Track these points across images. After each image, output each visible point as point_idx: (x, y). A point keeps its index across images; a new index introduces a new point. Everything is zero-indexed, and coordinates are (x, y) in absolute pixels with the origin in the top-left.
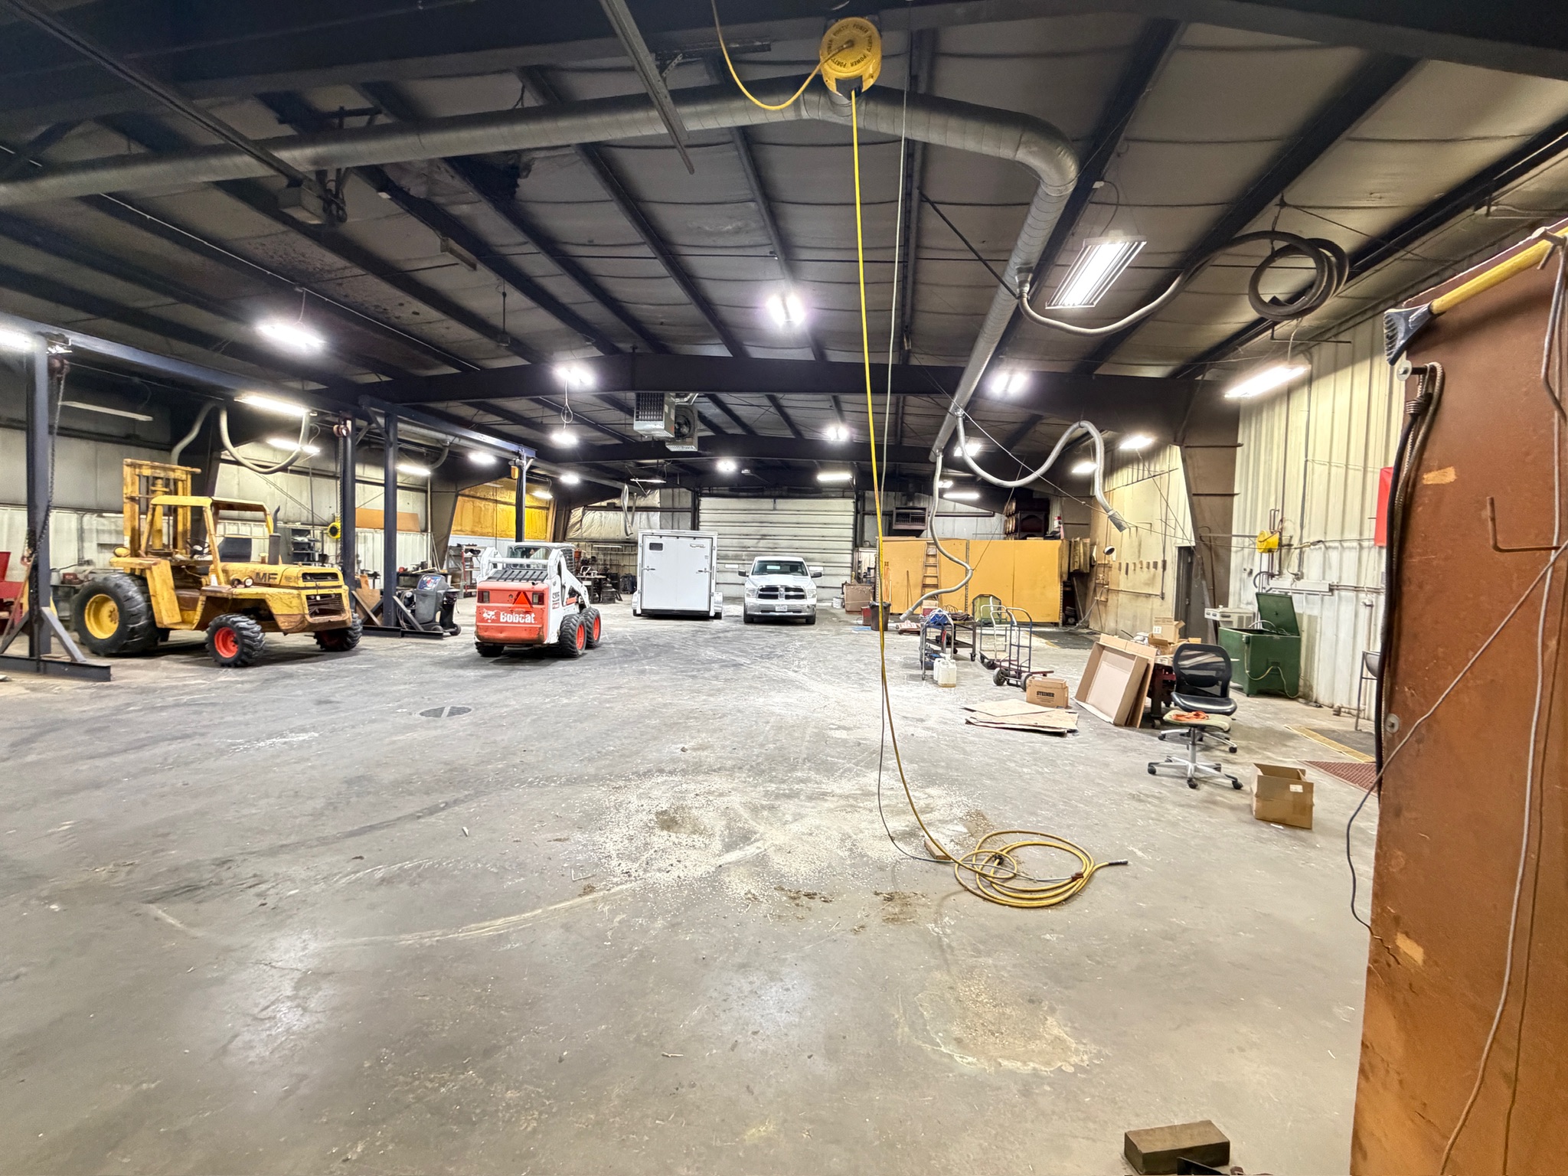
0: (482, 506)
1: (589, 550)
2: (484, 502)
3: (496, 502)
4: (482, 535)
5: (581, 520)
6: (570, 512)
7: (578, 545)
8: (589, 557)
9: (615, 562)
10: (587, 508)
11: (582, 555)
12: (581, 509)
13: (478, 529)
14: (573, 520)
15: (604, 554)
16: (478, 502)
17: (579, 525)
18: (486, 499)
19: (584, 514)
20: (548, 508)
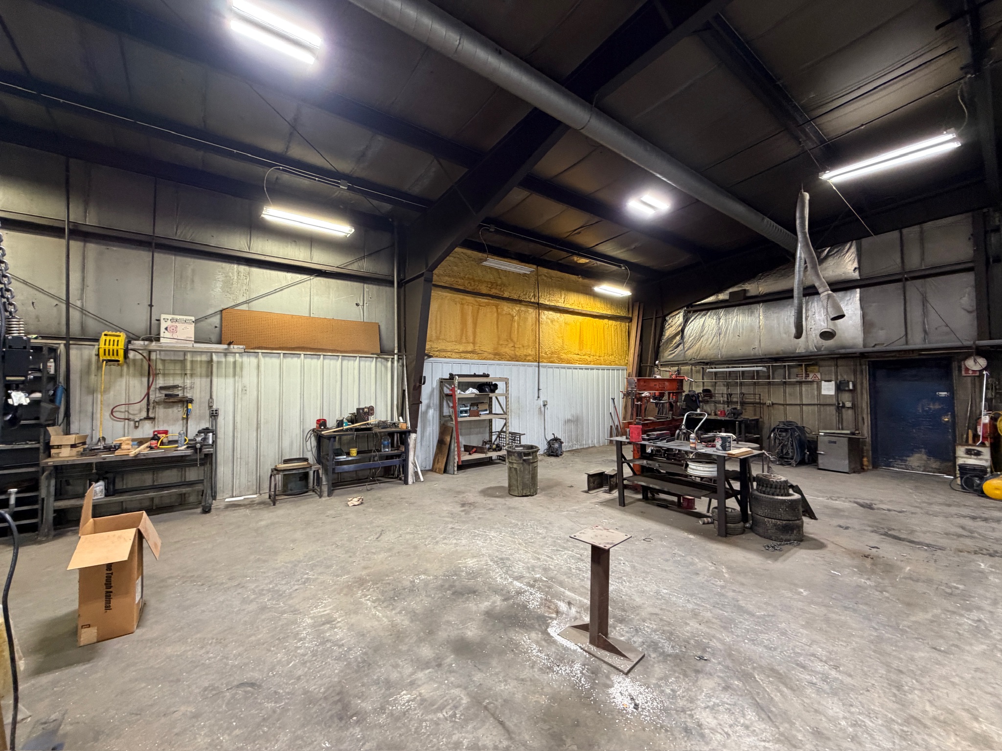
0: (514, 312)
1: (699, 378)
2: (517, 308)
3: (540, 306)
4: (515, 358)
5: (683, 331)
6: (664, 321)
7: (679, 371)
8: (699, 390)
9: (750, 399)
10: (693, 309)
11: (686, 389)
12: (681, 315)
13: (507, 350)
14: (669, 332)
15: (728, 385)
16: (506, 307)
17: (678, 338)
18: (519, 301)
19: (686, 321)
20: (630, 320)
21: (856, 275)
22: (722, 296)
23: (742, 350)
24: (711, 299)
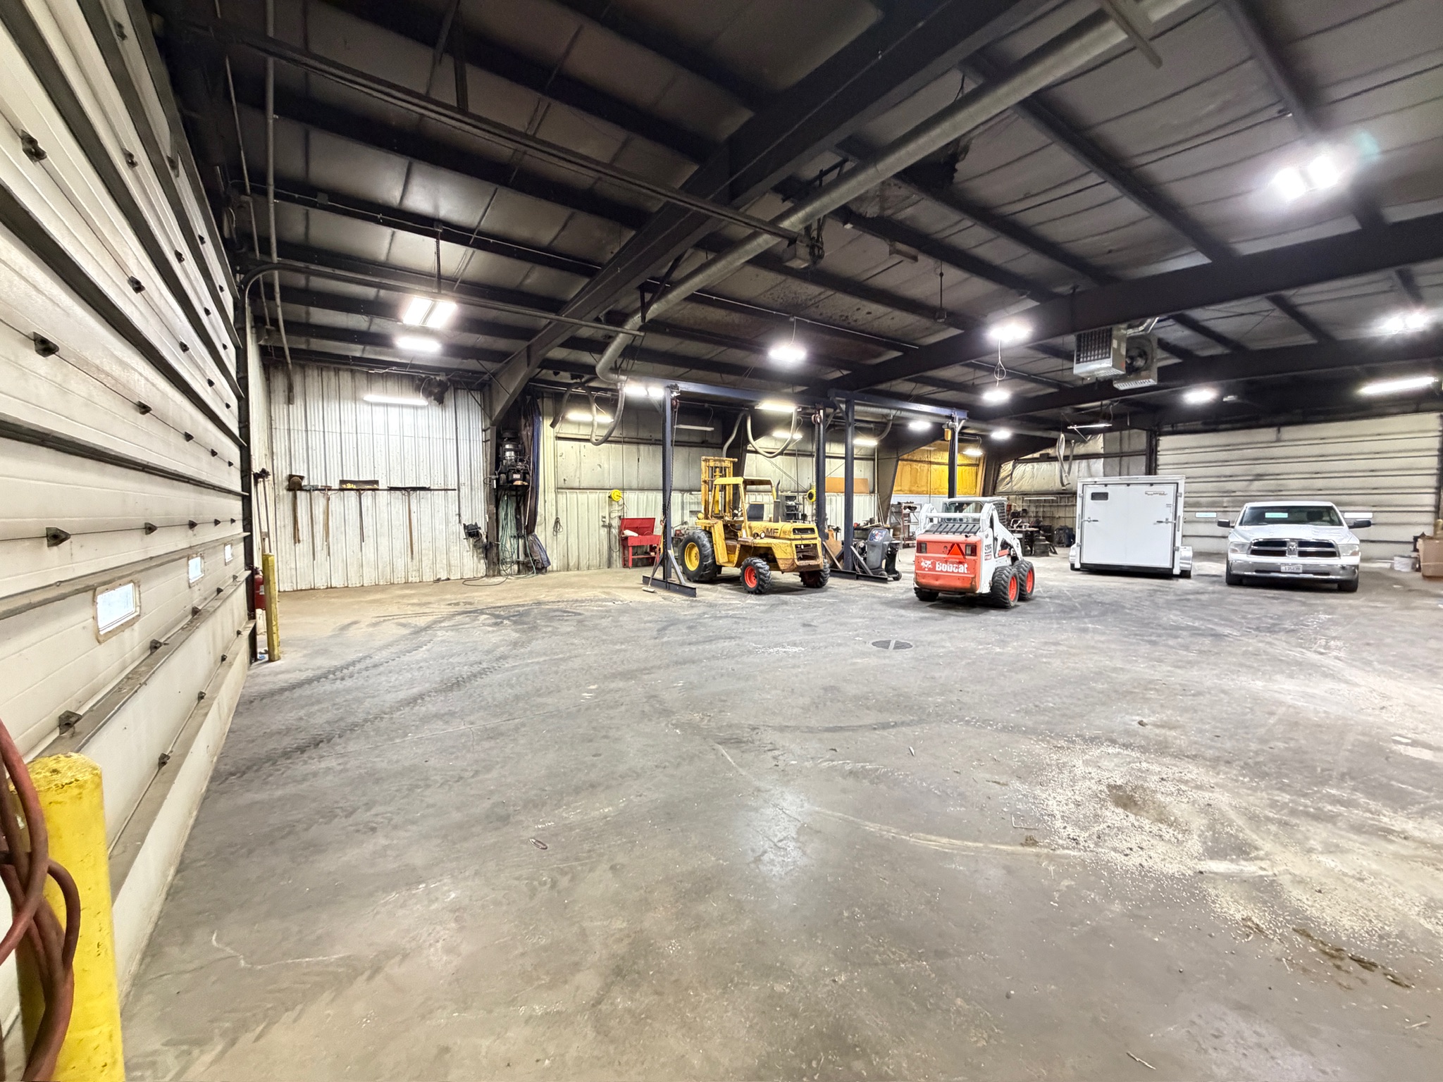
0: (918, 467)
2: (920, 465)
3: (930, 463)
4: (918, 493)
5: (1012, 474)
6: (1000, 467)
7: (1009, 499)
8: (1020, 509)
9: (1049, 515)
10: (1017, 461)
11: (1013, 508)
12: (1012, 463)
13: (914, 488)
14: (1003, 474)
15: (1036, 507)
16: (915, 465)
17: (1009, 478)
18: (922, 462)
19: (1014, 467)
20: (978, 465)
21: (1102, 451)
22: (1037, 455)
23: (1045, 487)
24: (1030, 456)
